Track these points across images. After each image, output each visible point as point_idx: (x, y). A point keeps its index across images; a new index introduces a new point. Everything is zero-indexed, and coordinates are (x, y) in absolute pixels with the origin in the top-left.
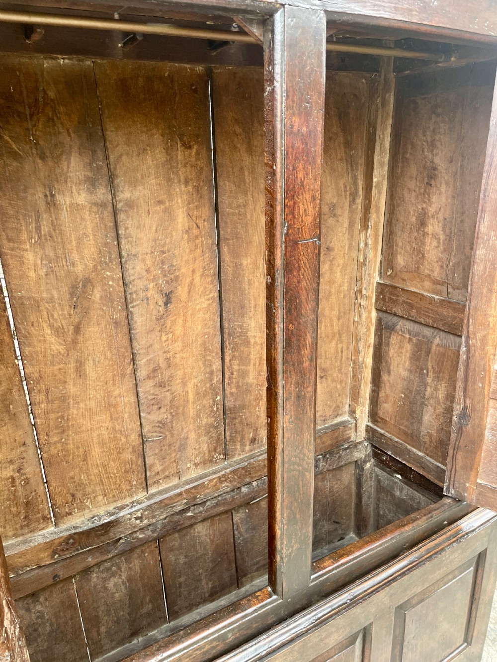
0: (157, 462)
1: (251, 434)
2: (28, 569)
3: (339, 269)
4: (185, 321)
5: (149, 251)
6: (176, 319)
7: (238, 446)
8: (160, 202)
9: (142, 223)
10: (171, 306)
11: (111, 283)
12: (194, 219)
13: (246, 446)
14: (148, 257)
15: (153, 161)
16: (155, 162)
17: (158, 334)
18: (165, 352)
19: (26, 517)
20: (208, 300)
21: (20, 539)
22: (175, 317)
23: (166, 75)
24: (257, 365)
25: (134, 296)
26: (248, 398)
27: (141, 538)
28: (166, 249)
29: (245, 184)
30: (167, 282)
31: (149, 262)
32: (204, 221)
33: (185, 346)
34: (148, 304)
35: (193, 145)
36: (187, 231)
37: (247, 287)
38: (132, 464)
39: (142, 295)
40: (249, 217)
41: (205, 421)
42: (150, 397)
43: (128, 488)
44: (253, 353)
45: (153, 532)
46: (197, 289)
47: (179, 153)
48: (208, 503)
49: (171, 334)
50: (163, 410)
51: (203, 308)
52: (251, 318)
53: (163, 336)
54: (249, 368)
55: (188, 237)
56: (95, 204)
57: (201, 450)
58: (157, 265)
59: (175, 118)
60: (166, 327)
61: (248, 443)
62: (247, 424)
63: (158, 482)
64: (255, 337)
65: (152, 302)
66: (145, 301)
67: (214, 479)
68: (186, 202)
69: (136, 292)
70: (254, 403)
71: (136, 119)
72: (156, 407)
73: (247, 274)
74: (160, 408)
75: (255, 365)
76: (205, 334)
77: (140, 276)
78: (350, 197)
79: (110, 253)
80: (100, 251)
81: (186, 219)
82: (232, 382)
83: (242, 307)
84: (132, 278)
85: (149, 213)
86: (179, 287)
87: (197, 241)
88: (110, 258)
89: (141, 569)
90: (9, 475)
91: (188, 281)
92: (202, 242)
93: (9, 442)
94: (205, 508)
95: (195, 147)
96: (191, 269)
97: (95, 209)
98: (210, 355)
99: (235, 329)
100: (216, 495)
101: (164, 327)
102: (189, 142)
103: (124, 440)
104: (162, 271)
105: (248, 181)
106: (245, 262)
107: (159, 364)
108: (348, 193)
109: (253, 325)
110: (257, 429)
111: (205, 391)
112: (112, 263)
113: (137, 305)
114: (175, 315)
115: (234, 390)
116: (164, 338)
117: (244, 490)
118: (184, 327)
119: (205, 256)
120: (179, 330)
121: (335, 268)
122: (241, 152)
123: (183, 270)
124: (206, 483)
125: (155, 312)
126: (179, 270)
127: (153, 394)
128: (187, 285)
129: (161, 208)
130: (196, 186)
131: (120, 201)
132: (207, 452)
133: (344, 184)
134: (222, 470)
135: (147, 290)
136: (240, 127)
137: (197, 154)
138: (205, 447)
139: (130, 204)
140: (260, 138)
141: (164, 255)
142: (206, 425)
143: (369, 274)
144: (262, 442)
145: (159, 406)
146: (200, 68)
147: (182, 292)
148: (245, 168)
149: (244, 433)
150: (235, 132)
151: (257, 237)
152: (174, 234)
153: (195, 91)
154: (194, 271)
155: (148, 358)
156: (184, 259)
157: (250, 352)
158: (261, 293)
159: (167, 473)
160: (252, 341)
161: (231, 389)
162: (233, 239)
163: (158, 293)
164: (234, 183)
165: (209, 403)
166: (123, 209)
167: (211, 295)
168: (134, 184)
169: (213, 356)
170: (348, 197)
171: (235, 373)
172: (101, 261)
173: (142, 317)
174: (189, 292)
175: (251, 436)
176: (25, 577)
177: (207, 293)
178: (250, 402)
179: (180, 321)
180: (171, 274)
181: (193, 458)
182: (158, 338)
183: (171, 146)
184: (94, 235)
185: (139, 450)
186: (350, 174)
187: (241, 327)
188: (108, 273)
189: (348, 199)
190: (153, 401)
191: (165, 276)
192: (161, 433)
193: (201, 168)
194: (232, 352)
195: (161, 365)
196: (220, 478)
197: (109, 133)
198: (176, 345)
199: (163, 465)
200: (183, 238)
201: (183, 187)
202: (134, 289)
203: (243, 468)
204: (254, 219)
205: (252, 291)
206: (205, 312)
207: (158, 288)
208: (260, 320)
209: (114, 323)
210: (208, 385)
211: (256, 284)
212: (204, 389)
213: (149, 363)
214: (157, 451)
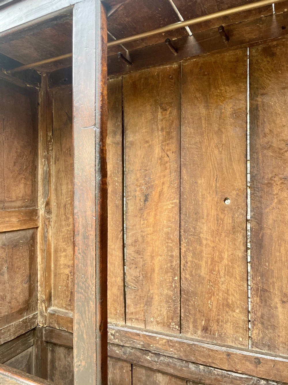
0: (132, 305)
1: (203, 322)
2: (64, 329)
4: (156, 215)
5: (139, 169)
6: (150, 212)
7: (191, 326)
8: (147, 142)
9: (137, 154)
10: (147, 203)
11: (117, 184)
12: (166, 151)
13: (198, 329)
14: (138, 173)
15: (144, 120)
16: (146, 120)
17: (139, 219)
18: (142, 231)
19: (70, 300)
20: (172, 204)
21: (67, 311)
22: (149, 211)
23: (156, 74)
24: (209, 263)
25: (129, 194)
26: (200, 288)
27: (117, 353)
28: (148, 168)
29: (202, 128)
30: (147, 188)
31: (138, 175)
32: (173, 152)
33: (154, 231)
34: (135, 200)
35: (168, 108)
36: (160, 159)
37: (200, 199)
38: (117, 298)
39: (133, 193)
40: (204, 150)
41: (166, 291)
42: (132, 258)
43: (115, 313)
44: (205, 252)
45: (125, 354)
46: (165, 195)
47: (159, 113)
48: (162, 358)
49: (146, 221)
50: (138, 270)
51: (169, 209)
52: (204, 223)
53: (141, 220)
54: (201, 263)
55: (161, 162)
56: (115, 143)
57: (162, 312)
58: (142, 177)
59: (159, 95)
60: (143, 215)
61: (200, 328)
62: (199, 311)
63: (132, 320)
64: (206, 239)
65: (138, 199)
66: (134, 198)
67: (164, 339)
68: (161, 141)
69: (130, 191)
70: (207, 296)
71: (138, 100)
72: (134, 266)
73: (201, 190)
74: (136, 268)
75: (207, 262)
76: (169, 227)
77: (133, 183)
79: (118, 168)
80: (114, 167)
81: (160, 151)
82: (187, 270)
83: (197, 213)
84: (129, 183)
85: (141, 148)
86: (153, 192)
87: (167, 165)
88: (118, 171)
89: (120, 379)
90: (67, 273)
91: (159, 189)
92: (170, 165)
93: (69, 256)
94: (159, 361)
95: (170, 109)
96: (162, 182)
97: (114, 145)
98: (171, 243)
99: (190, 229)
100: (165, 354)
101: (142, 215)
102: (166, 107)
103: (114, 279)
104: (144, 181)
105: (204, 126)
106: (199, 182)
107: (138, 238)
109: (205, 228)
110: (209, 320)
111: (167, 268)
112: (118, 173)
113: (130, 199)
114: (150, 209)
115: (188, 276)
116: (142, 222)
117: (192, 367)
118: (155, 218)
119: (172, 175)
120: (151, 220)
122: (200, 108)
123: (156, 182)
124: (157, 338)
125: (139, 205)
126: (154, 181)
127: (133, 257)
128: (158, 191)
129: (146, 145)
130: (168, 132)
131: (128, 142)
132: (166, 317)
134: (172, 337)
135: (136, 191)
136: (200, 93)
137: (170, 113)
138: (164, 312)
139: (132, 143)
140: (216, 97)
141: (146, 172)
142: (167, 295)
144: (214, 334)
145: (136, 266)
146: (175, 66)
147: (155, 195)
148: (203, 118)
149: (196, 317)
150: (196, 97)
151: (210, 164)
152: (153, 160)
153: (172, 78)
154: (163, 183)
155: (133, 232)
156: (157, 175)
157: (202, 250)
158: (213, 206)
159: (137, 317)
160: (204, 242)
161: (186, 275)
162: (190, 164)
163: (141, 194)
164: (193, 128)
165: (169, 279)
166: (129, 146)
167: (174, 201)
168: (134, 132)
169: (173, 245)
171: (189, 263)
172: (114, 172)
173: (132, 207)
174: (160, 196)
175: (203, 324)
176: (63, 333)
177: (172, 199)
178: (202, 292)
179: (153, 214)
180: (149, 183)
181: (156, 316)
182: (139, 222)
183: (155, 110)
184: (112, 158)
185: (121, 290)
187: (195, 228)
188: (116, 179)
190: (132, 262)
191: (146, 184)
192: (136, 285)
193: (172, 122)
194: (187, 245)
195: (139, 239)
196: (168, 341)
197: (126, 108)
198: (149, 229)
199: (135, 309)
200: (157, 163)
201: (160, 133)
202: (129, 190)
203: (189, 345)
204: (209, 152)
205: (205, 204)
206: (170, 212)
207: (142, 191)
208: (212, 228)
209: (116, 206)
210: (169, 265)
211: (209, 198)
212: (166, 266)
213: (133, 236)
214: (133, 297)
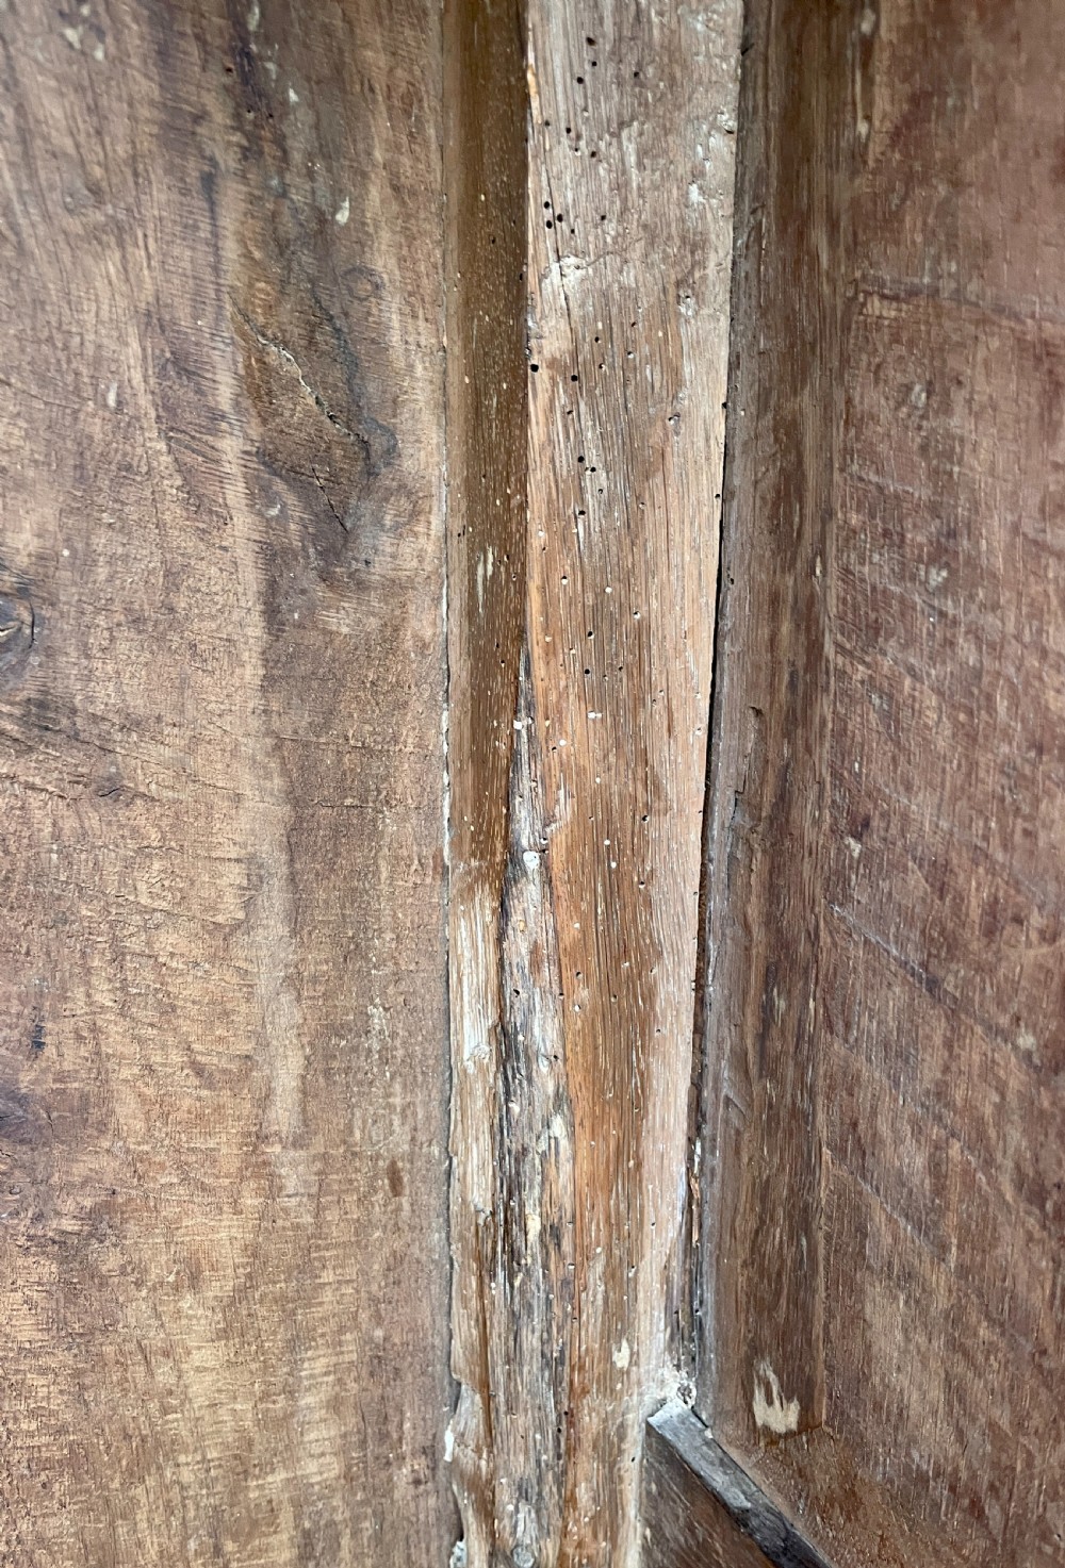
3: (196, 1313)
78: (259, 495)
108: (231, 447)
121: (136, 1311)
133: (154, 320)
143: (553, 1364)
170: (235, 494)
186: (232, 196)
189: (243, 526)
